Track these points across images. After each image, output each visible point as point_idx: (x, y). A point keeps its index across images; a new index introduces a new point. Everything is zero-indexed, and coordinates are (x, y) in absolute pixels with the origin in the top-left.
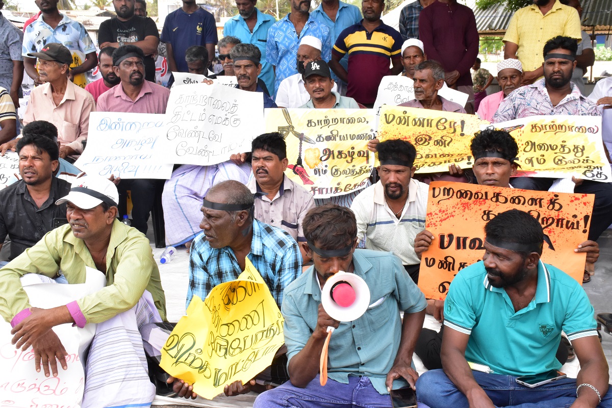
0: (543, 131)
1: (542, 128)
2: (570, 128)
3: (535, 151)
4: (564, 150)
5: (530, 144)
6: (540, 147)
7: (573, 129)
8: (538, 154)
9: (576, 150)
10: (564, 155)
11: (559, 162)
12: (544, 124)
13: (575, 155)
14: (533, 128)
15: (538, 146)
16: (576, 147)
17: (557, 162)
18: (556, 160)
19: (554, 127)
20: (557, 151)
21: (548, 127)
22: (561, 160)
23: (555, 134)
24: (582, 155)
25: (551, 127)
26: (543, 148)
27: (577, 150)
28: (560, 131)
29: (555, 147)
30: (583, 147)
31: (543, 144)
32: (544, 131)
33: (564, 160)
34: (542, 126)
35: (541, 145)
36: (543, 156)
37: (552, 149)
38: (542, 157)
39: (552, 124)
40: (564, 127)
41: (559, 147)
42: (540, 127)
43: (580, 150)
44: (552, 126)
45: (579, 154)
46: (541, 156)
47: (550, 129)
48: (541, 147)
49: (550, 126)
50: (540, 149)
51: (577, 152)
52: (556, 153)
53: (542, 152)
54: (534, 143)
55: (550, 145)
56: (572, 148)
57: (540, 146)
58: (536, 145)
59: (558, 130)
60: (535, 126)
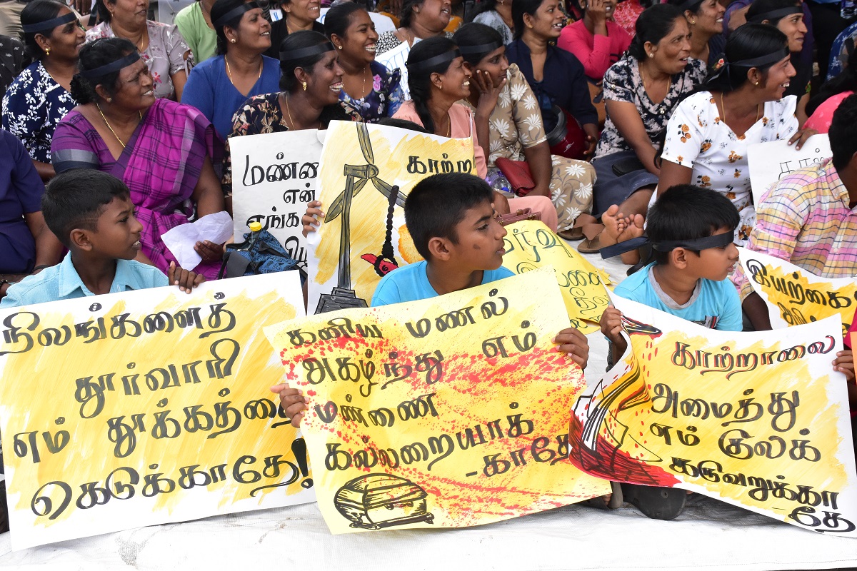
0: (698, 369)
1: (699, 359)
2: (767, 358)
3: (675, 415)
4: (746, 412)
5: (665, 394)
6: (689, 407)
7: (775, 357)
8: (681, 422)
9: (775, 409)
10: (745, 427)
11: (733, 449)
12: (704, 349)
13: (774, 426)
14: (677, 354)
15: (682, 403)
16: (777, 398)
17: (728, 447)
18: (726, 443)
19: (727, 361)
20: (731, 417)
21: (711, 359)
22: (736, 443)
23: (728, 377)
24: (792, 424)
25: (719, 360)
26: (695, 411)
27: (780, 406)
28: (741, 368)
29: (724, 409)
30: (795, 394)
31: (695, 402)
32: (702, 368)
33: (745, 441)
34: (698, 353)
35: (691, 402)
36: (694, 429)
37: (718, 415)
38: (690, 432)
39: (723, 353)
40: (751, 359)
41: (736, 406)
42: (694, 355)
43: (786, 407)
44: (723, 358)
45: (783, 421)
46: (689, 428)
47: (716, 364)
48: (690, 409)
49: (716, 357)
50: (688, 414)
51: (780, 413)
52: (725, 425)
53: (691, 420)
54: (676, 394)
55: (714, 405)
56: (766, 403)
57: (688, 405)
58: (680, 400)
59: (735, 368)
60: (684, 350)
